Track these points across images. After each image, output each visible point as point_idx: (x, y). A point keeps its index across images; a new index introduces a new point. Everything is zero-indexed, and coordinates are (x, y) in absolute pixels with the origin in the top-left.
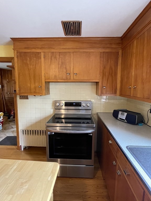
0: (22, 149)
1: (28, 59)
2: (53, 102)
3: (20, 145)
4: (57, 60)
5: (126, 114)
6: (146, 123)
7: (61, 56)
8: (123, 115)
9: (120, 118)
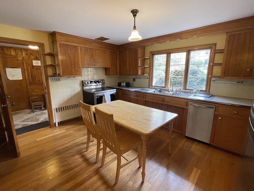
0: (57, 125)
1: (69, 49)
2: (81, 81)
3: (55, 122)
4: (88, 53)
5: (125, 83)
6: (131, 86)
7: (91, 51)
8: (124, 83)
9: (122, 86)
